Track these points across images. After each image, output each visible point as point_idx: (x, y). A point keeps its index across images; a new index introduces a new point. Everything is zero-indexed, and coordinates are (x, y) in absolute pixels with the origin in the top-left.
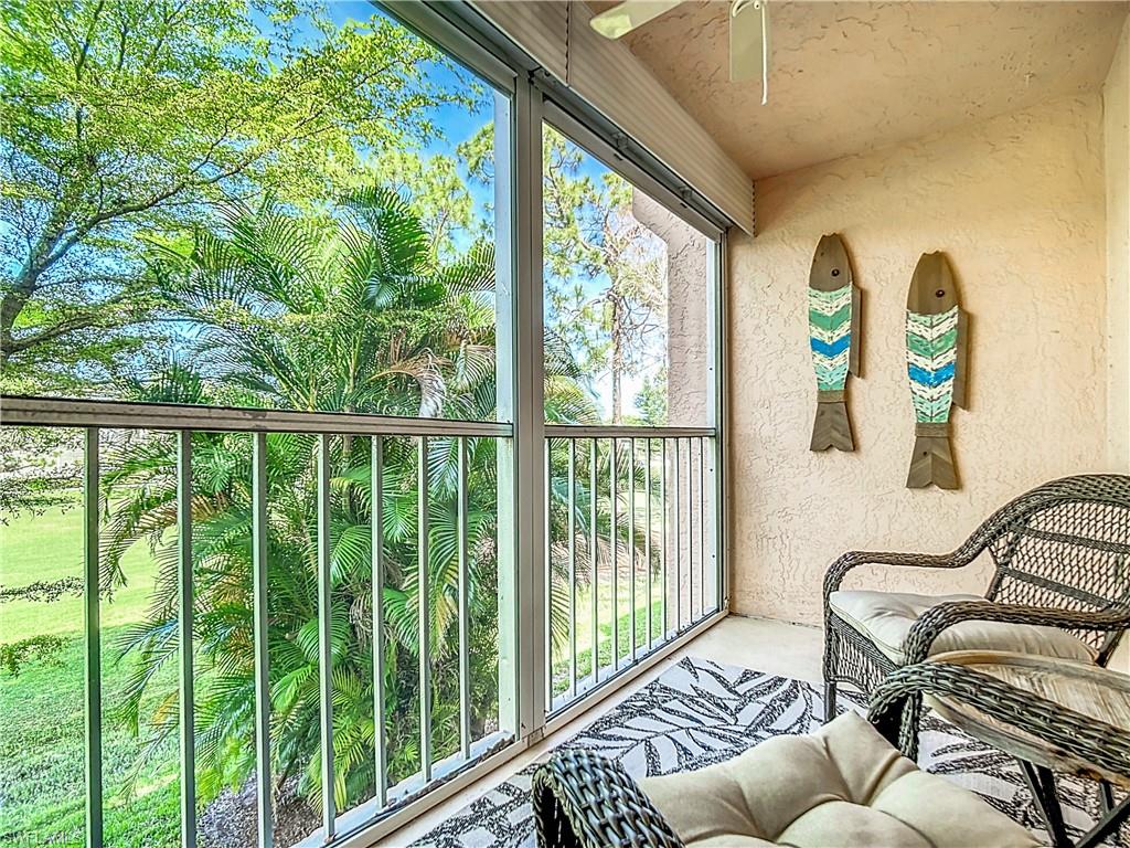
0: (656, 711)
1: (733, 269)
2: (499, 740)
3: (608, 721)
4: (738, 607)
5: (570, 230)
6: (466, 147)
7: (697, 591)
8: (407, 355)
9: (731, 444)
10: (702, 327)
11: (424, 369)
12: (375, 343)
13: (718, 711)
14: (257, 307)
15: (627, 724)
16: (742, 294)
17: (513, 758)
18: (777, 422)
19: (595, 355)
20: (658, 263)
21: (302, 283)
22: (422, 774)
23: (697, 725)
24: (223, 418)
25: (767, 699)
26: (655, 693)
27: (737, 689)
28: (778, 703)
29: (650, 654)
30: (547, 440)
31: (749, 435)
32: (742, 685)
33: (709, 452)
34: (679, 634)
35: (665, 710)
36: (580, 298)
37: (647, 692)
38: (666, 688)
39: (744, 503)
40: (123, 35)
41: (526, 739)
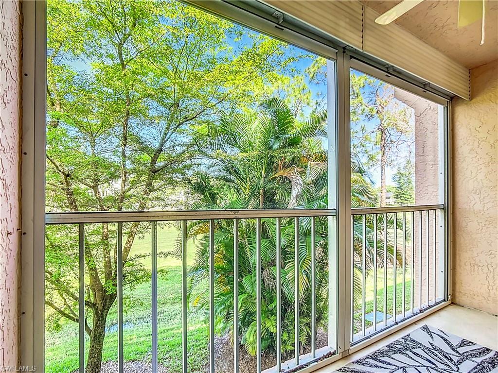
0: (408, 352)
1: (455, 120)
2: (329, 352)
3: (382, 353)
4: (457, 301)
5: (359, 99)
6: (309, 69)
7: (432, 289)
8: (285, 167)
9: (454, 213)
10: (435, 151)
11: (292, 174)
12: (273, 163)
13: (446, 360)
14: (229, 150)
15: (392, 356)
16: (462, 132)
17: (335, 362)
18: (485, 202)
19: (371, 158)
20: (406, 111)
21: (244, 140)
22: (294, 360)
23: (433, 366)
24: (225, 214)
25: (479, 360)
26: (408, 342)
27: (458, 350)
28: (486, 364)
29: (404, 320)
30: (352, 216)
31: (466, 209)
32: (461, 348)
33: (440, 217)
34: (421, 311)
35: (414, 353)
36: (364, 131)
37: (403, 341)
38: (414, 341)
39: (462, 245)
40: (188, 58)
41: (341, 354)
